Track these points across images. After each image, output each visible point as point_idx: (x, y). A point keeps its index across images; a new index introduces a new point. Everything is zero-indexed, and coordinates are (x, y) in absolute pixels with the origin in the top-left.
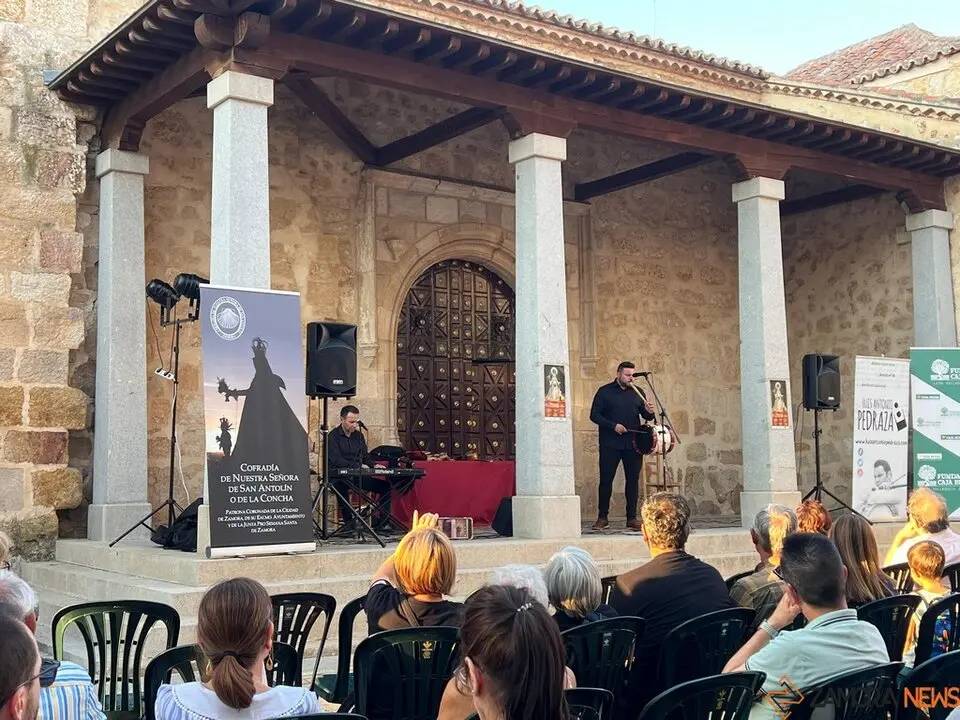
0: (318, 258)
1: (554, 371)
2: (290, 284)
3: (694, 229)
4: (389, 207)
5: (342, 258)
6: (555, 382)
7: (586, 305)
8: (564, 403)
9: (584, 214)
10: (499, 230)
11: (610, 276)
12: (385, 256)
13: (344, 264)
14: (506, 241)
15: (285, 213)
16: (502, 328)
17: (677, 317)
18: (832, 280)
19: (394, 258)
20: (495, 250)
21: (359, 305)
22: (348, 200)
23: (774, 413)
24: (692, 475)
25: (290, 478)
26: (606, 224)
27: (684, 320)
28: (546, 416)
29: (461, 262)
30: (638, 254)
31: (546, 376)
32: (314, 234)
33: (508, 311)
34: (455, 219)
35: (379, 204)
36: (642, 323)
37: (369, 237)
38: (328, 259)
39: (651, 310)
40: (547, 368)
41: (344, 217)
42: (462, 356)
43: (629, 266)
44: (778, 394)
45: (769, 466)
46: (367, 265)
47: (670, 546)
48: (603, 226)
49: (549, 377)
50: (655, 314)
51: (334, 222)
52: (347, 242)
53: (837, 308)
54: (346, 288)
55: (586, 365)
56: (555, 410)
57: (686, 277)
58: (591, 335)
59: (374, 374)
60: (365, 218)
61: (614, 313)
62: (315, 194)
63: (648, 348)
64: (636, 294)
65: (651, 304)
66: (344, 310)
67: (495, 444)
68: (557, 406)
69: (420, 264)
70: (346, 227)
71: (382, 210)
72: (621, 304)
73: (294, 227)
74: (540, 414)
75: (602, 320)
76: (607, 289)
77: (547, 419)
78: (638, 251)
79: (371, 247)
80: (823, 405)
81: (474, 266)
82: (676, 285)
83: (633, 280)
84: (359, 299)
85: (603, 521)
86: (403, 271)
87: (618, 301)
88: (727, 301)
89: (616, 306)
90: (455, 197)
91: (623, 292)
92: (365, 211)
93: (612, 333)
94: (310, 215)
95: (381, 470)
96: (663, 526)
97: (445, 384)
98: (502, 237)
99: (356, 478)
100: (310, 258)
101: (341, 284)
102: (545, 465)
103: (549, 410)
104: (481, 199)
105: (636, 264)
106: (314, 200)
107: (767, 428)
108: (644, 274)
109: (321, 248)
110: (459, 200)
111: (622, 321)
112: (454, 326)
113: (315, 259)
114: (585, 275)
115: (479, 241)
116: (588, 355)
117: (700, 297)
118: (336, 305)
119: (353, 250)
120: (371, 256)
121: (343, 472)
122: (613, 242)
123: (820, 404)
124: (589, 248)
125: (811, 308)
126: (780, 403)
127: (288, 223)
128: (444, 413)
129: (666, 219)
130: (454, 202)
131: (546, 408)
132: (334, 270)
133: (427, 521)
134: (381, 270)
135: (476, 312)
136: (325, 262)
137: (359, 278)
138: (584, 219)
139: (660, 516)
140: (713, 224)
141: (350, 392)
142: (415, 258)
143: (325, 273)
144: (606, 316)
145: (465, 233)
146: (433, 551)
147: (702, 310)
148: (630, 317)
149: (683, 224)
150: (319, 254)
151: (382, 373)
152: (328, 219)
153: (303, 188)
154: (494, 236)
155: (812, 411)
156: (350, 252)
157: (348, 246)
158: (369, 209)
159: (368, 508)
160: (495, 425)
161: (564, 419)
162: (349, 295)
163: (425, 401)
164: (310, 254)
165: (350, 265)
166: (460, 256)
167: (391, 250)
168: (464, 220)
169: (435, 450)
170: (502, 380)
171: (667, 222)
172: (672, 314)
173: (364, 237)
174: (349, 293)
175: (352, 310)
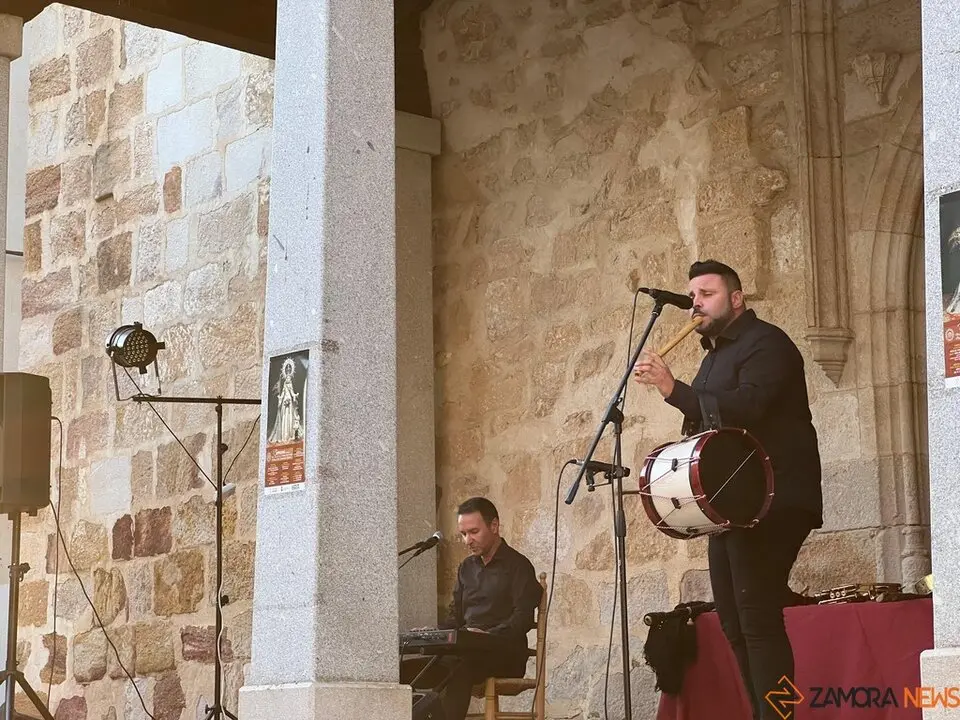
0: (712, 173)
2: (674, 246)
13: (761, 163)
15: (653, 101)
28: (268, 485)
38: (731, 166)
41: (770, 54)
54: (784, 214)
59: (851, 400)
62: (710, 34)
66: (781, 263)
70: (776, 75)
73: (672, 125)
94: (689, 86)
100: (698, 177)
101: (771, 209)
106: (702, 50)
109: (716, 146)
118: (755, 261)
127: (660, 120)
132: (740, 185)
136: (723, 175)
150: (713, 162)
151: (868, 394)
153: (674, 36)
164: (700, 167)
174: (789, 224)
175: (796, 261)
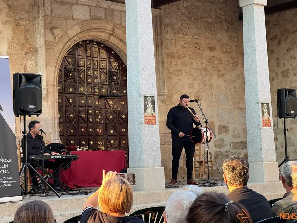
0: (13, 39)
1: (149, 99)
3: (216, 23)
4: (52, 10)
5: (26, 39)
6: (149, 105)
7: (160, 65)
8: (155, 117)
9: (158, 15)
10: (113, 24)
11: (173, 49)
12: (50, 38)
13: (27, 43)
14: (116, 30)
16: (115, 78)
17: (208, 71)
18: (289, 50)
19: (55, 39)
20: (110, 35)
21: (36, 66)
22: (29, 6)
23: (263, 120)
24: (217, 155)
25: (7, 160)
26: (169, 20)
27: (212, 72)
28: (145, 124)
29: (92, 42)
30: (187, 37)
31: (145, 102)
32: (10, 25)
33: (118, 68)
34: (88, 18)
35: (46, 8)
36: (190, 74)
37: (41, 28)
38: (18, 40)
39: (194, 67)
40: (145, 97)
41: (27, 16)
42: (93, 93)
43: (183, 43)
44: (266, 110)
45: (261, 149)
46: (40, 43)
47: (240, 185)
48: (168, 21)
49: (146, 102)
50: (197, 69)
51: (21, 19)
52: (29, 30)
53: (292, 65)
54: (29, 56)
55: (161, 97)
56: (150, 121)
57: (212, 49)
58: (163, 82)
60: (38, 17)
61: (175, 69)
62: (10, 3)
63: (193, 88)
64: (186, 58)
65: (195, 64)
66: (28, 68)
67: (112, 142)
68: (151, 118)
69: (69, 43)
70: (28, 21)
71: (48, 12)
72: (179, 63)
74: (142, 123)
75: (169, 73)
76: (171, 55)
77: (146, 125)
78: (187, 35)
79: (42, 33)
80: (289, 116)
81: (99, 44)
82: (207, 53)
83: (185, 50)
84: (36, 62)
85: (174, 180)
86: (61, 46)
87: (177, 62)
88: (234, 62)
89: (176, 65)
90: (88, 5)
91: (179, 58)
92: (38, 13)
93: (175, 79)
95: (55, 155)
96: (236, 174)
97: (84, 109)
98: (114, 28)
99: (41, 161)
100: (8, 39)
101: (26, 54)
102: (146, 151)
103: (147, 121)
104: (102, 6)
105: (187, 42)
106: (9, 6)
107: (260, 128)
108: (190, 48)
109: (14, 33)
110: (90, 6)
111: (179, 73)
112: (89, 77)
113: (11, 41)
114: (159, 48)
115: (102, 30)
116: (162, 92)
117: (220, 60)
118: (24, 65)
119: (32, 35)
120: (42, 38)
121: (33, 157)
122: (174, 30)
123: (287, 115)
124: (161, 34)
125: (278, 65)
126: (266, 115)
128: (85, 125)
129: (201, 18)
130: (87, 8)
131: (145, 120)
132: (22, 46)
133: (111, 175)
134: (48, 46)
135: (100, 69)
136: (17, 41)
137: (36, 50)
138: (158, 18)
139: (234, 169)
140: (226, 20)
141: (39, 112)
142: (66, 39)
143: (17, 47)
144: (171, 70)
145: (93, 25)
146: (121, 189)
147: (221, 67)
148: (184, 71)
149: (210, 20)
150: (13, 37)
151: (50, 103)
152: (18, 17)
154: (110, 27)
155: (283, 119)
156: (30, 36)
157: (29, 33)
158: (41, 12)
159: (47, 177)
160: (112, 131)
161: (155, 126)
162: (31, 60)
163: (73, 118)
164: (8, 37)
165: (31, 43)
166: (91, 38)
167: (53, 34)
168: (93, 18)
169: (81, 146)
170: (115, 107)
171: (201, 20)
172: (205, 69)
173: (38, 27)
174: (30, 58)
175: (32, 68)
